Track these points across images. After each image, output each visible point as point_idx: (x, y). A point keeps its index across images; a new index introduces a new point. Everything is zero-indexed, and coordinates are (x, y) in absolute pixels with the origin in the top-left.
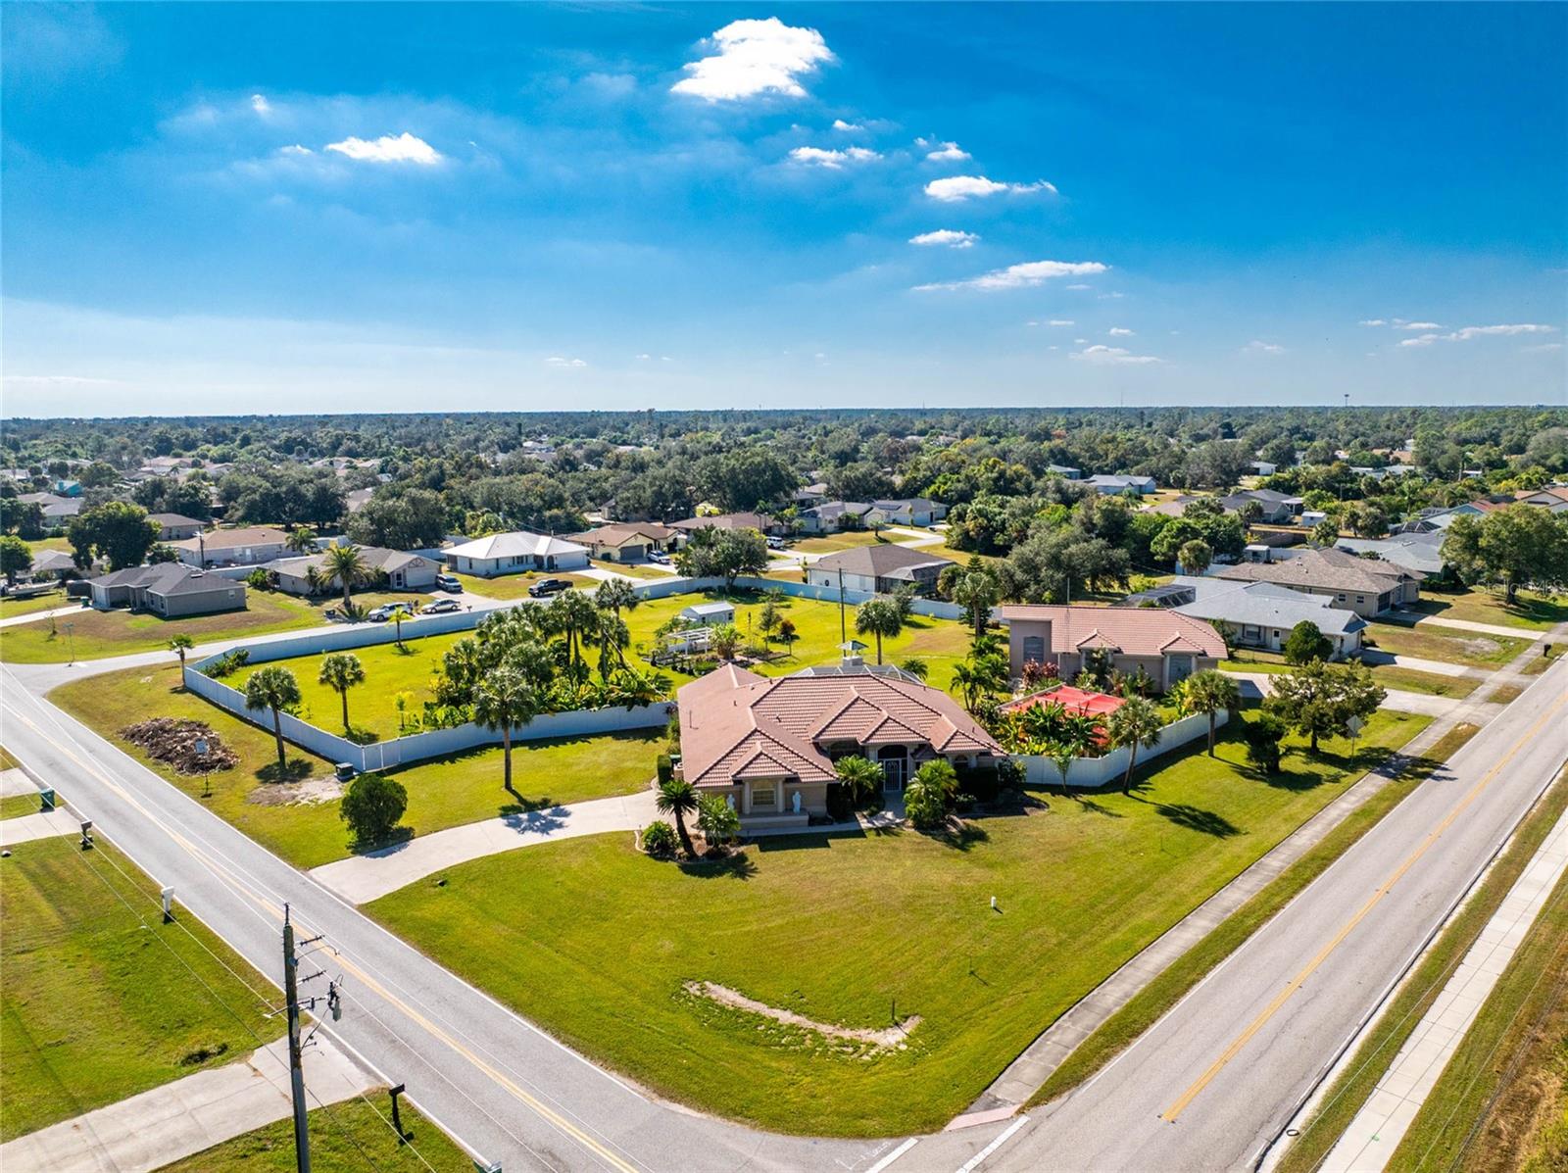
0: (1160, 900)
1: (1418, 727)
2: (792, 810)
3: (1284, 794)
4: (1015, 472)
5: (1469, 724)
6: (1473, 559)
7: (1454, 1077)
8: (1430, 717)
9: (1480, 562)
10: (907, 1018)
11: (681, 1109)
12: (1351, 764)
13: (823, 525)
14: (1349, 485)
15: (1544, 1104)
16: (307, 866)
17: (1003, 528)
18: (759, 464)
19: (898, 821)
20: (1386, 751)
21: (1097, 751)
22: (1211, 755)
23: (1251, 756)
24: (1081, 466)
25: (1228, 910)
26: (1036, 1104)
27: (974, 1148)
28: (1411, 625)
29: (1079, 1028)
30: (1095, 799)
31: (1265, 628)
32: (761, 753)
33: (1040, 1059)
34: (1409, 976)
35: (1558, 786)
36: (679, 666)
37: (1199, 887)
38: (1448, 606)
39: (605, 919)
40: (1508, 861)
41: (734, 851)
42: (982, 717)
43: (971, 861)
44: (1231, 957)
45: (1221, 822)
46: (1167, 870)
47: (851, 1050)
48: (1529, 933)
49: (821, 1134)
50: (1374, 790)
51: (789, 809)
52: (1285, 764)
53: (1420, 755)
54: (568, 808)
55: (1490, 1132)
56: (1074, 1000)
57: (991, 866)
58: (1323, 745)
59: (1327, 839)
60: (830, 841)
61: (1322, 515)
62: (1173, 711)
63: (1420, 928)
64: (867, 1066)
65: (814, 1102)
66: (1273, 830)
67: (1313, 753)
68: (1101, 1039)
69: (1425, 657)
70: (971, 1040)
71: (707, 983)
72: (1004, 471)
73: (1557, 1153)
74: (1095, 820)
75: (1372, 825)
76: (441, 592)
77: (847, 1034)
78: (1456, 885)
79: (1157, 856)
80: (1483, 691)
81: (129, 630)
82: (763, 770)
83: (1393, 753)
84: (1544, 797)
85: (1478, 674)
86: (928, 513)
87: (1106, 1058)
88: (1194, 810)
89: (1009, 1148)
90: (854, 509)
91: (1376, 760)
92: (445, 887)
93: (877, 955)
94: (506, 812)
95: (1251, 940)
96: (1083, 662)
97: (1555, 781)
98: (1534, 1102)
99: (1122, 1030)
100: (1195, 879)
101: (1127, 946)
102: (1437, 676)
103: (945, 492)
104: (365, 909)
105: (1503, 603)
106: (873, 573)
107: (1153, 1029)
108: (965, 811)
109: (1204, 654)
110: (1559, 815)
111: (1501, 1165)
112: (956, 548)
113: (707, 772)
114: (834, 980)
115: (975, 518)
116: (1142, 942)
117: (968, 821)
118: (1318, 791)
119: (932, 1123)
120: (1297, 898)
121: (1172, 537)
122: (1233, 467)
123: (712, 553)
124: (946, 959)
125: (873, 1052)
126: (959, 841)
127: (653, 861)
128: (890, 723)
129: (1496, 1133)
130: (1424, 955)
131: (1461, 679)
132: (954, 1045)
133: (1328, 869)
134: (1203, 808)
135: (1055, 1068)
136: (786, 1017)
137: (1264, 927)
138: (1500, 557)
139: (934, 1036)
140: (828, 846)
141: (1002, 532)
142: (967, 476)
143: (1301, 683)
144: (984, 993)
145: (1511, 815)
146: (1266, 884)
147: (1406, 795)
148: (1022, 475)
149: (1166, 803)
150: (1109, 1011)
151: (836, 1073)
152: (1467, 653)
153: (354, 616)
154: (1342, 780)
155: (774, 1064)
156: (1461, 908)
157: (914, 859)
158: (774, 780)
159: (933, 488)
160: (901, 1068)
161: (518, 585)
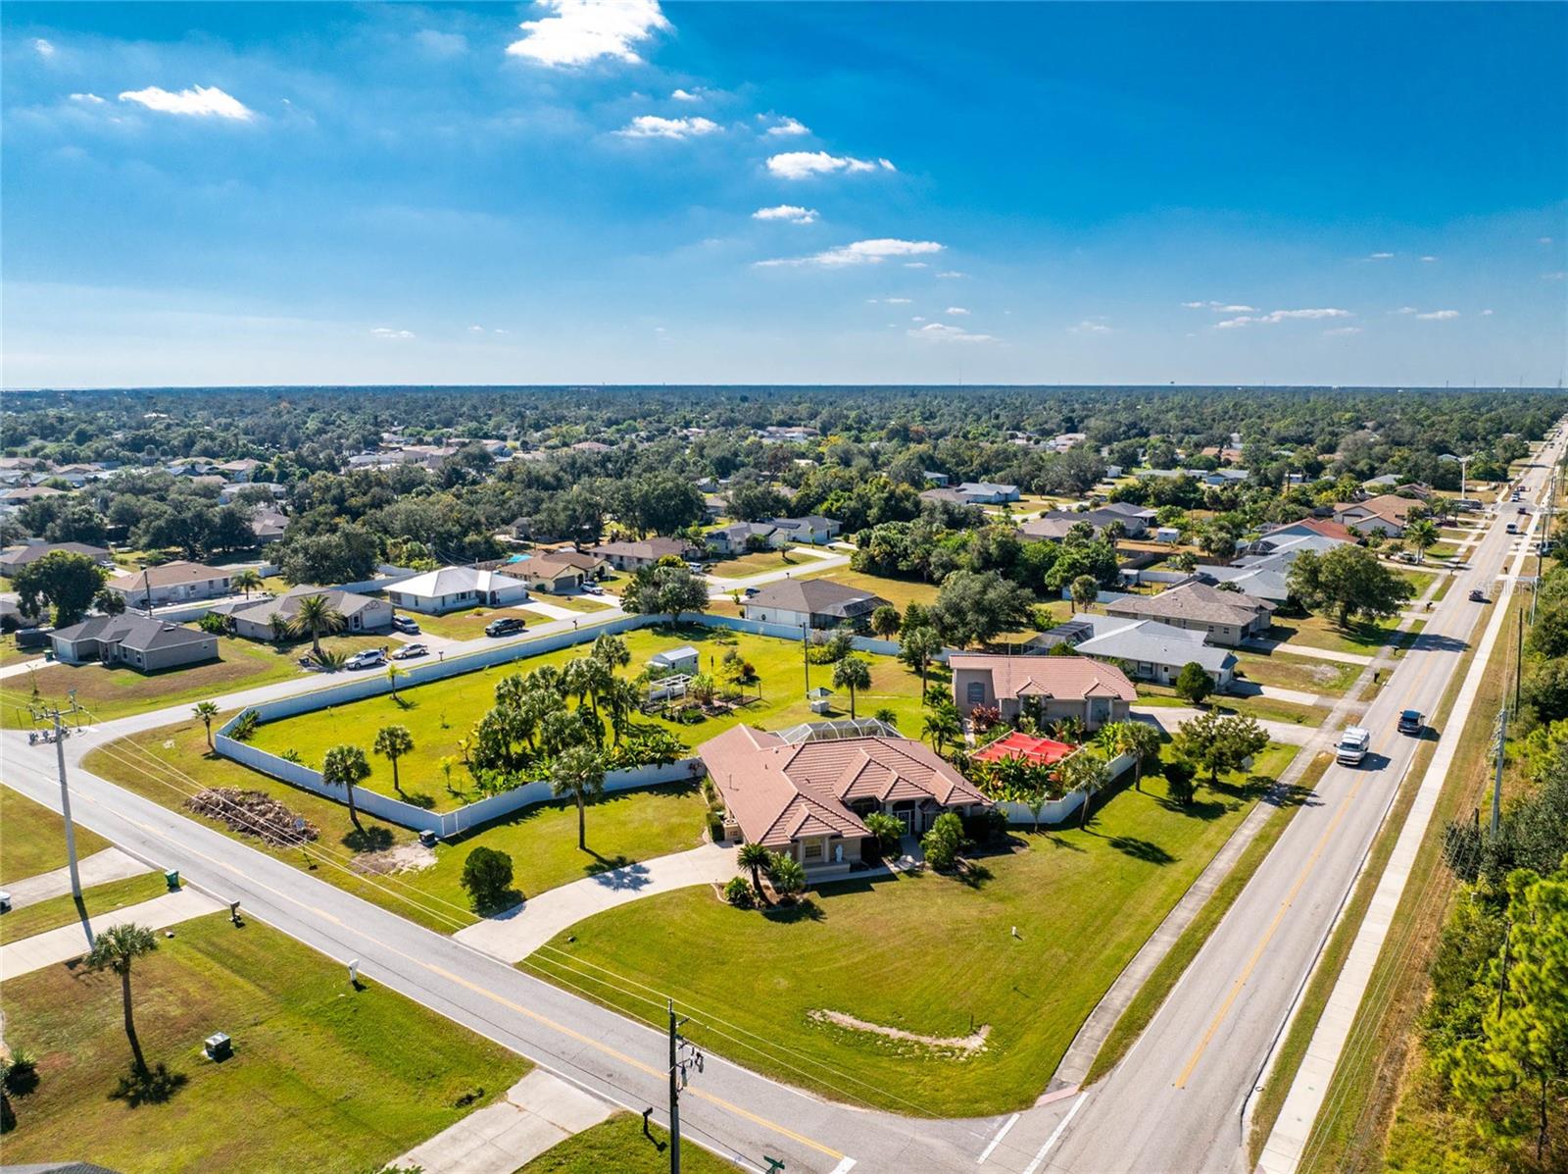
0: (1130, 920)
1: (1289, 757)
2: (835, 859)
3: (1198, 823)
4: (903, 492)
5: (1327, 753)
6: (1314, 591)
7: (1353, 1042)
8: (1297, 747)
9: (1320, 595)
10: (980, 1027)
11: (848, 1107)
12: (1245, 793)
13: (732, 547)
14: (1192, 495)
15: (1409, 1056)
16: (449, 931)
17: (905, 555)
18: (671, 489)
19: (918, 864)
20: (1268, 780)
21: (1057, 794)
22: (1138, 789)
23: (1171, 791)
24: (948, 471)
25: (1181, 927)
26: (1090, 1083)
27: (1060, 1117)
28: (1268, 653)
29: (1102, 1025)
30: (1060, 835)
31: (1157, 664)
32: (810, 816)
33: (1083, 1051)
34: (1314, 970)
35: (1396, 806)
36: (668, 714)
37: (1156, 909)
38: (1294, 632)
39: (723, 963)
40: (1368, 874)
41: (800, 898)
42: (955, 763)
43: (986, 897)
44: (1192, 964)
45: (1159, 851)
46: (1128, 895)
47: (949, 1054)
48: (1389, 932)
49: (954, 1116)
50: (1265, 817)
51: (833, 860)
52: (1196, 797)
53: (1294, 783)
54: (645, 864)
55: (1380, 1078)
56: (1090, 1004)
57: (1002, 900)
58: (1221, 778)
59: (1240, 863)
60: (873, 885)
61: (1175, 531)
62: (1103, 751)
63: (1317, 932)
64: (965, 1065)
65: (938, 1093)
66: (1199, 857)
67: (1214, 784)
68: (1120, 1033)
69: (1284, 686)
70: (1031, 1040)
71: (825, 1011)
72: (894, 491)
73: (1421, 1088)
74: (1065, 854)
75: (1269, 849)
76: (399, 633)
77: (943, 1043)
78: (1336, 895)
79: (1119, 884)
80: (1333, 719)
81: (115, 688)
82: (813, 830)
83: (1274, 782)
84: (1387, 818)
85: (1327, 702)
86: (825, 531)
87: (1127, 1047)
88: (1136, 841)
89: (1082, 1115)
90: (759, 530)
91: (1262, 789)
92: (575, 943)
93: (943, 980)
94: (593, 871)
95: (1203, 949)
96: (1021, 706)
97: (1394, 803)
98: (1403, 1055)
99: (1132, 1025)
100: (1152, 902)
101: (1118, 960)
102: (1297, 706)
103: (838, 509)
104: (520, 966)
105: (1337, 627)
106: (808, 610)
107: (1152, 1023)
108: (968, 852)
109: (1119, 698)
110: (1399, 833)
111: (1388, 1099)
112: (862, 572)
113: (767, 833)
114: (919, 1002)
115: (879, 544)
116: (1127, 956)
117: (972, 861)
118: (1224, 820)
119: (1027, 1103)
120: (1228, 914)
121: (1064, 571)
122: (1089, 475)
123: (660, 594)
124: (993, 980)
125: (966, 1054)
126: (971, 879)
127: (738, 910)
128: (901, 782)
129: (1382, 1078)
130: (1322, 954)
131: (1315, 707)
132: (1019, 1045)
133: (1245, 889)
134: (1142, 839)
135: (1095, 1057)
136: (895, 1033)
137: (1210, 939)
138: (1336, 589)
139: (1004, 1039)
140: (872, 889)
141: (905, 558)
142: (859, 495)
143: (1203, 728)
144: (1028, 1003)
145: (1367, 833)
146: (1204, 903)
147: (1290, 820)
148: (910, 495)
149: (1114, 836)
150: (1119, 1012)
151: (945, 1072)
152: (1316, 680)
153: (328, 664)
154: (1241, 808)
155: (899, 1069)
156: (1342, 916)
157: (942, 897)
158: (822, 837)
159: (826, 505)
160: (988, 1064)
161: (468, 623)
